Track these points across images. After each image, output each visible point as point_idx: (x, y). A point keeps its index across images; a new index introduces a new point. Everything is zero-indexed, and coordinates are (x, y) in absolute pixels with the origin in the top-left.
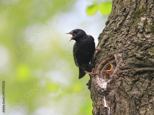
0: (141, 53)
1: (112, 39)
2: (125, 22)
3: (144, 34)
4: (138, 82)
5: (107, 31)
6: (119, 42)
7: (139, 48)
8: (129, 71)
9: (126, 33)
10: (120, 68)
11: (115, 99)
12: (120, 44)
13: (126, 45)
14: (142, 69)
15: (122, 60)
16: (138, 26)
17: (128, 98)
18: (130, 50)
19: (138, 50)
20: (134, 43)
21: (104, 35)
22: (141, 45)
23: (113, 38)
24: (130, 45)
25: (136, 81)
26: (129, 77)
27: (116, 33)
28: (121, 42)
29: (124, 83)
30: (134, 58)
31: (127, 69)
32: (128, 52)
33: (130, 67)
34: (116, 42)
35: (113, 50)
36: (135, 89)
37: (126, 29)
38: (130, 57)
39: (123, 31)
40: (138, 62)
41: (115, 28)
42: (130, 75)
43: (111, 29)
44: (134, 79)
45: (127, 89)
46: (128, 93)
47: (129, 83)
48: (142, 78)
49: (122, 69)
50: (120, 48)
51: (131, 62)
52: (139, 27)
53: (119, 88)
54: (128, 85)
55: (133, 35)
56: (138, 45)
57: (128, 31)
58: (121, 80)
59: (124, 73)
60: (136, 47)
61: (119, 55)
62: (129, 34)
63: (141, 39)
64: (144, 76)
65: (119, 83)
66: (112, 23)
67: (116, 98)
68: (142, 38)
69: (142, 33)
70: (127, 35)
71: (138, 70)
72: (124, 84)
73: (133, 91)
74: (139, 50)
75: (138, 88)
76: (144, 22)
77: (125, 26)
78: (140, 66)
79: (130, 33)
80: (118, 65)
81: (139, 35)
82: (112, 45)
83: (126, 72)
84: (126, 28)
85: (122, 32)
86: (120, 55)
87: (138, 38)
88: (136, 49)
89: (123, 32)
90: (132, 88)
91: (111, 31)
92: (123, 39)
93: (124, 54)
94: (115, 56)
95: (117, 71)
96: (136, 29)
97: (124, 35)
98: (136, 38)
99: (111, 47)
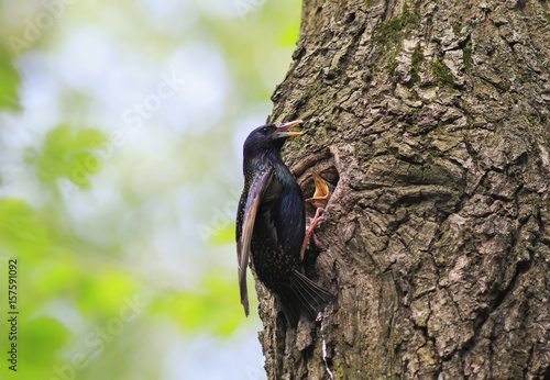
0: (412, 143)
1: (322, 102)
2: (357, 53)
3: (416, 87)
4: (404, 226)
5: (301, 78)
6: (341, 110)
7: (405, 128)
8: (380, 196)
9: (364, 84)
10: (351, 187)
11: (337, 274)
12: (347, 117)
13: (365, 120)
14: (415, 190)
15: (355, 163)
16: (397, 64)
17: (377, 272)
18: (379, 133)
19: (401, 133)
20: (390, 113)
21: (292, 88)
22: (409, 120)
23: (324, 98)
24: (378, 119)
25: (398, 224)
26: (379, 211)
27: (331, 85)
28: (349, 110)
29: (362, 227)
30: (392, 157)
31: (372, 187)
32: (374, 139)
33: (380, 183)
34: (335, 110)
35: (324, 132)
36: (395, 247)
37: (360, 73)
38: (379, 154)
39: (354, 78)
40: (404, 168)
41: (327, 70)
42: (380, 205)
43: (314, 72)
44: (392, 219)
45: (373, 245)
46: (375, 257)
47: (379, 230)
48: (417, 214)
49: (356, 189)
50: (348, 128)
51: (382, 167)
52: (400, 68)
53: (347, 243)
54: (375, 234)
55: (386, 92)
56: (400, 120)
57: (369, 79)
58: (356, 220)
59: (362, 201)
60: (394, 125)
61: (346, 148)
62: (372, 87)
63: (408, 102)
64: (421, 208)
65: (349, 229)
66: (315, 54)
67: (341, 273)
68: (411, 99)
69: (408, 85)
70: (365, 90)
71: (404, 191)
72: (365, 232)
73: (392, 253)
74: (406, 134)
75: (405, 244)
76: (414, 55)
77: (358, 63)
78: (409, 180)
79: (373, 83)
80: (343, 177)
81: (401, 91)
82: (322, 118)
83: (369, 198)
84: (360, 69)
85: (348, 80)
86: (350, 148)
87: (400, 98)
88: (398, 130)
89: (351, 82)
90: (387, 243)
91: (315, 77)
92: (356, 103)
93: (360, 143)
94: (334, 149)
95: (342, 195)
96: (391, 74)
97: (357, 89)
98: (394, 99)
99: (317, 123)
